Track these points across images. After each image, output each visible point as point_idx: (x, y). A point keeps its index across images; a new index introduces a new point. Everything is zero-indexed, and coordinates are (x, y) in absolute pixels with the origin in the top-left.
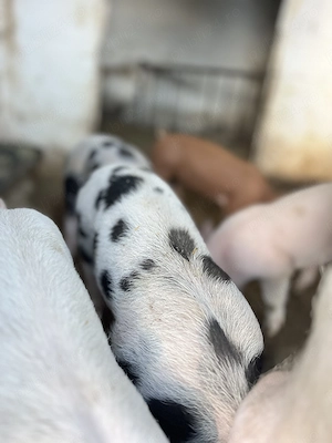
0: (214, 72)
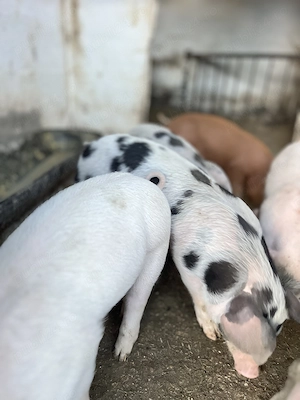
0: (257, 56)
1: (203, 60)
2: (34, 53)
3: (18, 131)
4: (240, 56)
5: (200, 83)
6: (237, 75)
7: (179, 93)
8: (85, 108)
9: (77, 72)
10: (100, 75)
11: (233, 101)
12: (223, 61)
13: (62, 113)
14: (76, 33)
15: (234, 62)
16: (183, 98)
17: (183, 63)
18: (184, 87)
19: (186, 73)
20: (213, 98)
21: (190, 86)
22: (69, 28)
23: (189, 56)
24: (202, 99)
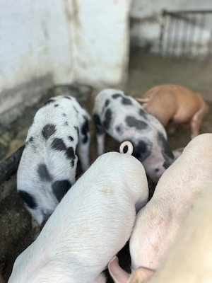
1: (175, 16)
2: (46, 34)
3: (38, 89)
4: (203, 12)
5: (173, 34)
6: (202, 26)
7: (157, 42)
8: (84, 66)
9: (78, 41)
10: (93, 42)
11: (199, 46)
12: (190, 16)
13: (69, 71)
14: (76, 13)
15: (199, 16)
16: (160, 46)
17: (161, 19)
18: (161, 37)
19: (163, 27)
20: (184, 44)
21: (166, 36)
22: (71, 9)
23: (165, 13)
24: (175, 46)
